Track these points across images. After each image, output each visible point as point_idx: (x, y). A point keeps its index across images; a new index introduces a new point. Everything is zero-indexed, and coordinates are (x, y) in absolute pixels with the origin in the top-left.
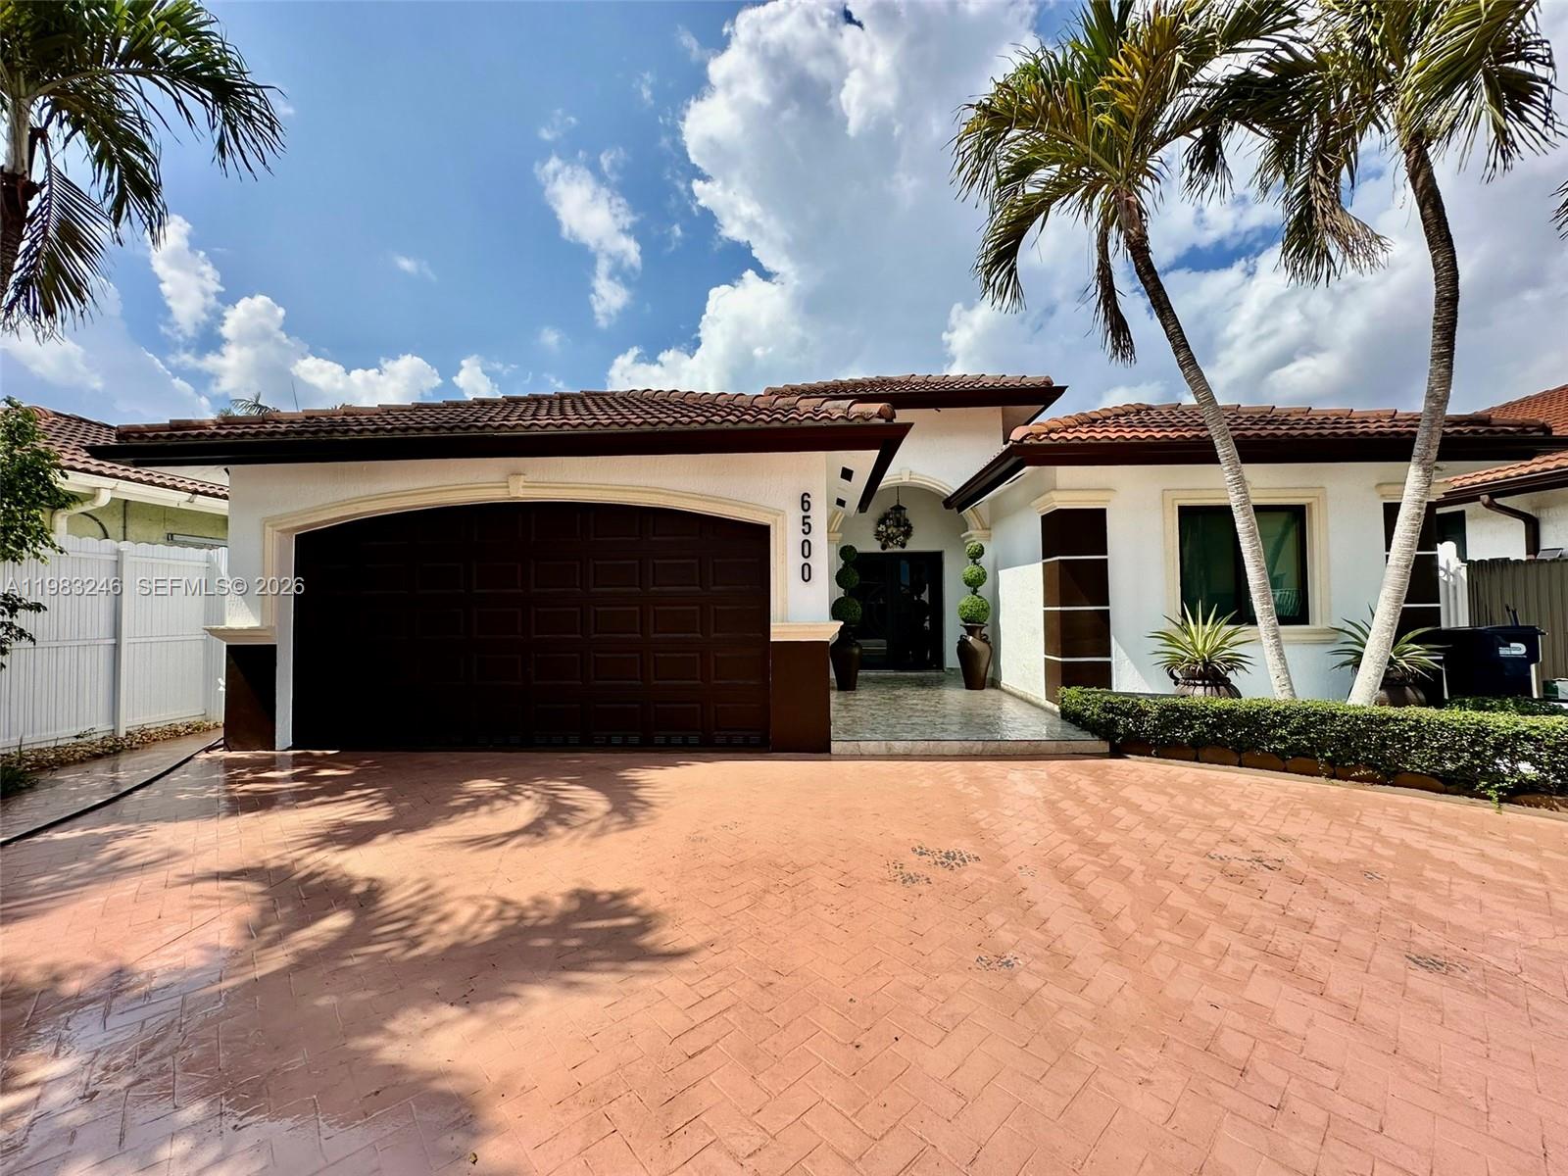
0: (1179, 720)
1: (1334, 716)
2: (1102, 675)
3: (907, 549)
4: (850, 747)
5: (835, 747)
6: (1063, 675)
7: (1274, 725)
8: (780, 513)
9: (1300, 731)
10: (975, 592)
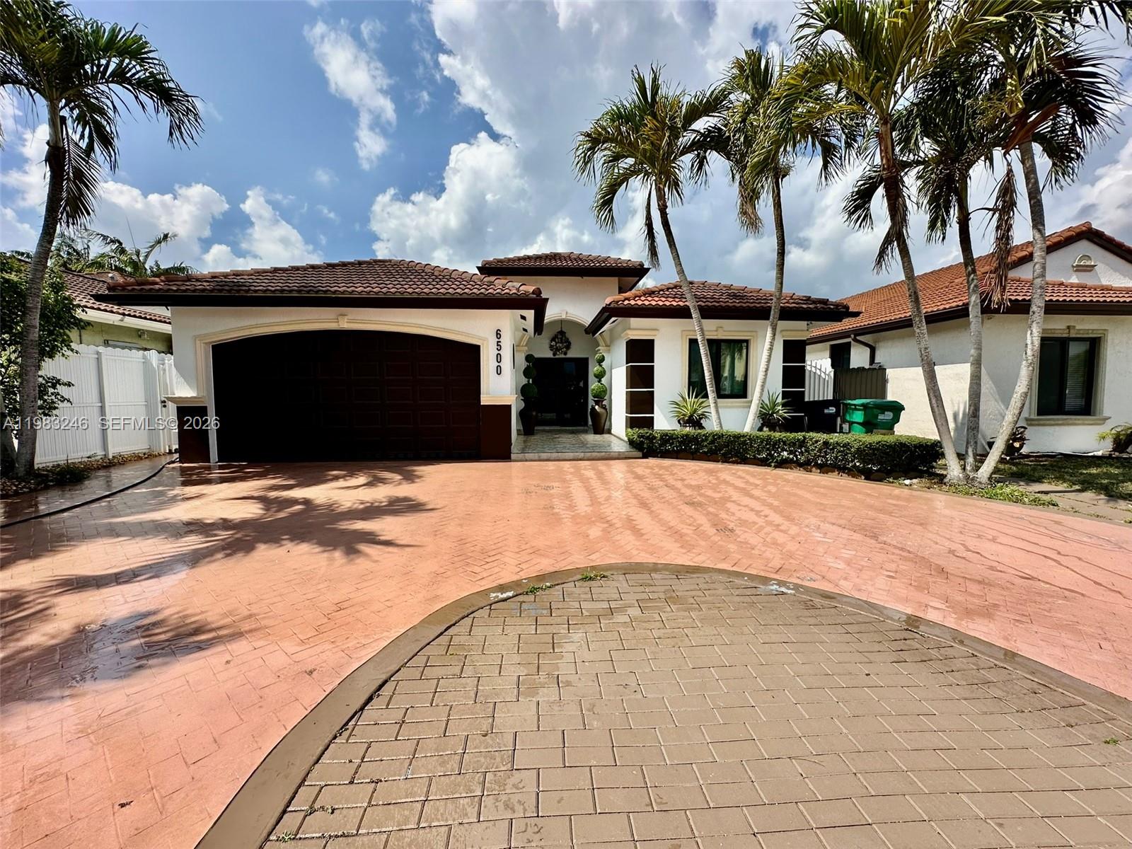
0: (669, 440)
1: (723, 435)
2: (649, 423)
4: (521, 456)
5: (513, 456)
6: (632, 423)
7: (703, 441)
8: (485, 339)
9: (712, 442)
10: (600, 381)
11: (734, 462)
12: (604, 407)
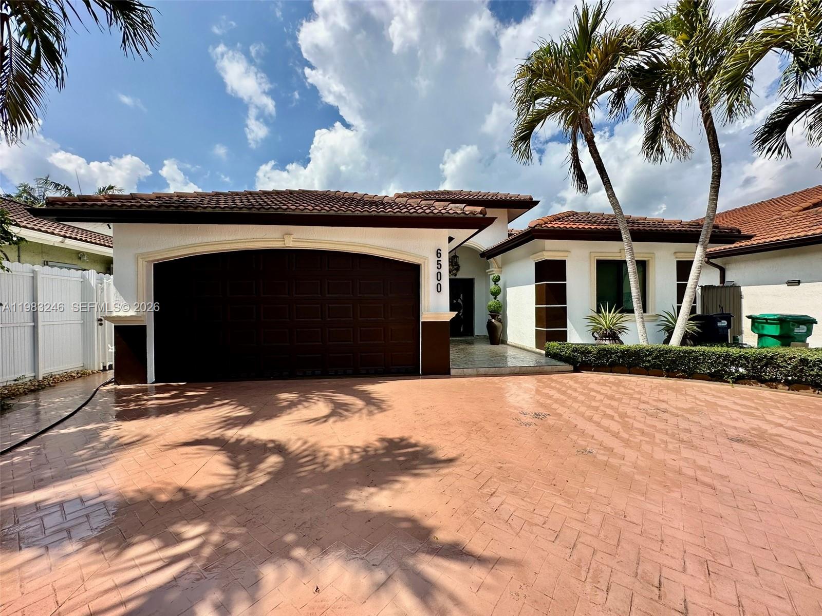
0: (606, 355)
1: (671, 351)
2: (563, 336)
3: (458, 277)
4: (460, 371)
5: (453, 372)
6: (541, 338)
7: (646, 356)
8: (425, 258)
9: (657, 357)
10: (495, 298)
11: (679, 377)
12: (500, 321)
